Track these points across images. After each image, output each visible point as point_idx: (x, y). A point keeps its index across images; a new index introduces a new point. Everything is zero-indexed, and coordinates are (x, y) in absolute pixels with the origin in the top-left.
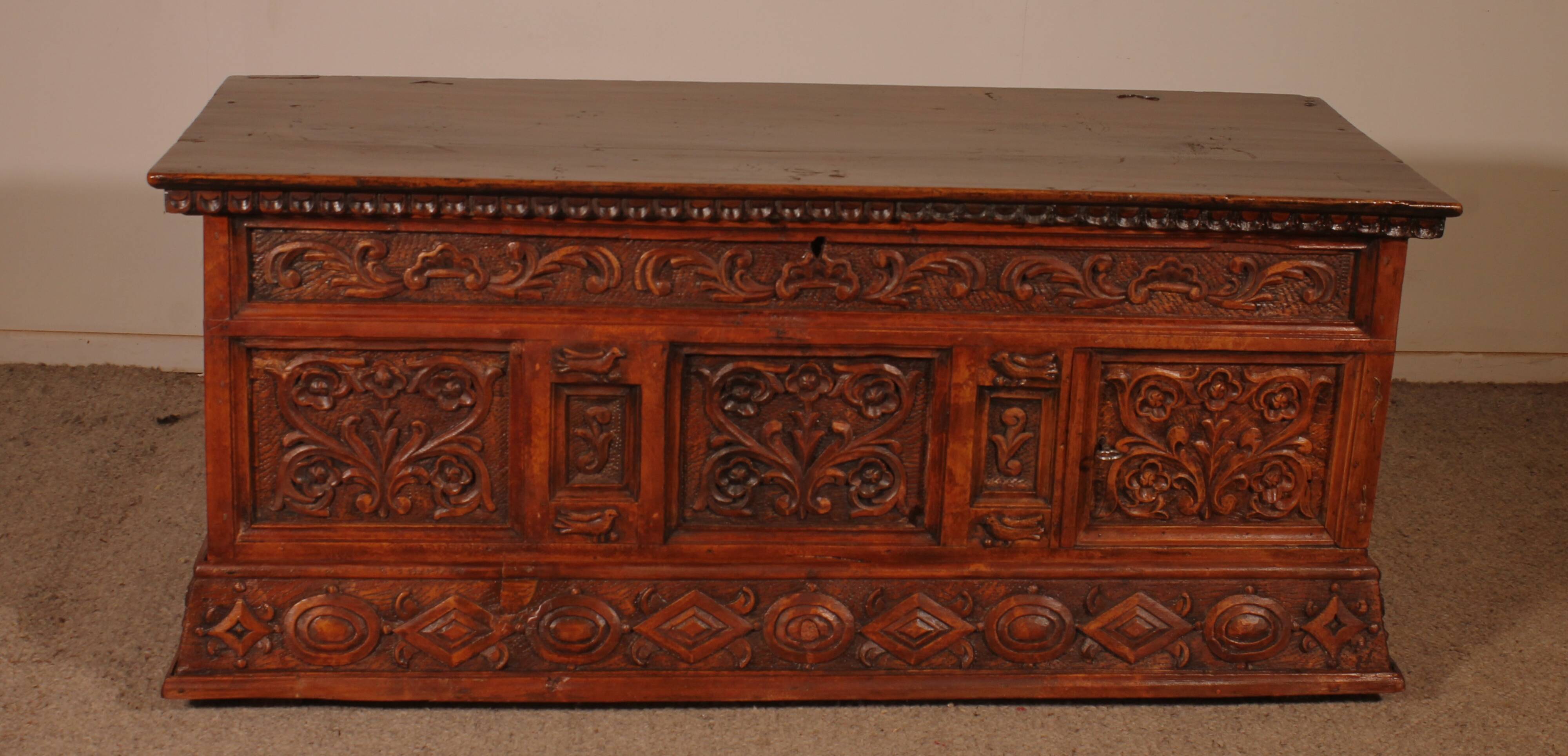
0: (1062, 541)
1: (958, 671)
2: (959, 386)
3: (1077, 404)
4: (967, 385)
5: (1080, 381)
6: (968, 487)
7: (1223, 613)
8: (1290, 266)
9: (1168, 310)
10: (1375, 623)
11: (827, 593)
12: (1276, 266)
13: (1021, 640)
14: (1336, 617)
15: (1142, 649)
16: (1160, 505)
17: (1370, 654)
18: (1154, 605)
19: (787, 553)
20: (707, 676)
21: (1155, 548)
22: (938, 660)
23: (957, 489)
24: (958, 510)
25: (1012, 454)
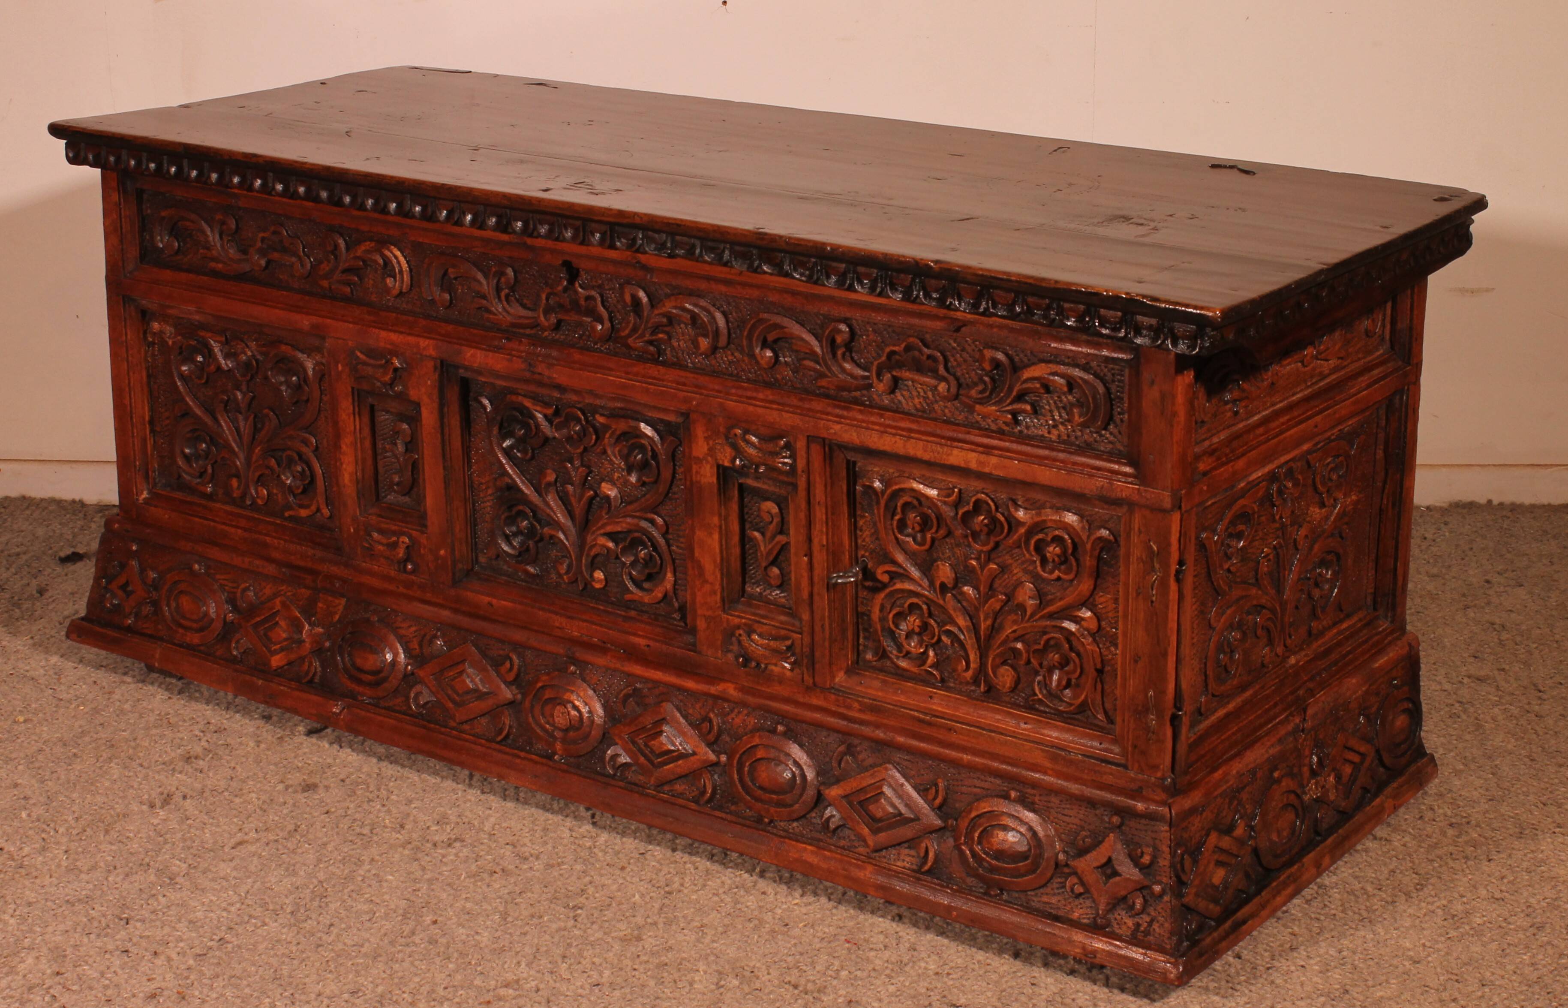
0: (817, 679)
1: (693, 806)
2: (699, 461)
3: (817, 507)
4: (708, 462)
5: (818, 479)
6: (717, 587)
7: (979, 816)
8: (1049, 371)
9: (918, 406)
10: (1159, 883)
11: (584, 680)
12: (1033, 368)
13: (761, 788)
14: (1110, 860)
15: (882, 837)
16: (929, 661)
17: (1150, 924)
18: (902, 785)
19: (557, 624)
20: (467, 741)
21: (916, 714)
22: (679, 787)
23: (707, 587)
24: (710, 613)
25: (771, 558)
